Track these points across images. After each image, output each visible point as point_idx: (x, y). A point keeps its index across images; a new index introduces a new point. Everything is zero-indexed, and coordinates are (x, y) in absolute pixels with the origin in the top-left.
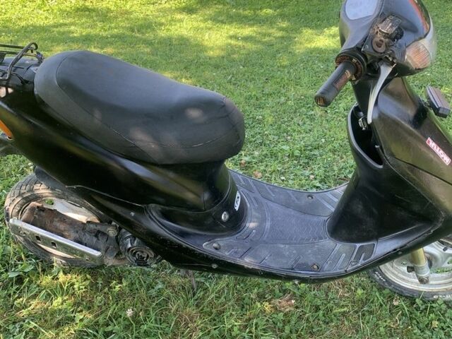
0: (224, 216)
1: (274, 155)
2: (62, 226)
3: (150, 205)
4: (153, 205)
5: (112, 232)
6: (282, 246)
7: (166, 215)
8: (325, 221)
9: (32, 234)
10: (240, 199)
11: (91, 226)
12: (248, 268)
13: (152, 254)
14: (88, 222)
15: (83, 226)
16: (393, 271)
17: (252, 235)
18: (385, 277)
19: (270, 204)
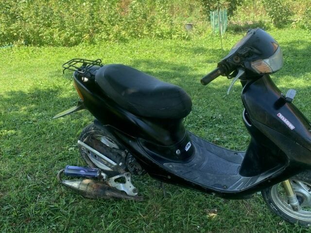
0: (178, 152)
1: (236, 140)
2: (101, 148)
3: (139, 138)
4: (141, 139)
5: (123, 154)
6: (209, 174)
7: (147, 145)
8: (239, 166)
9: (87, 149)
10: (190, 146)
11: (115, 150)
12: (186, 181)
13: (140, 168)
14: (114, 148)
15: (111, 150)
16: (283, 205)
17: (193, 166)
18: (277, 208)
19: (210, 154)
